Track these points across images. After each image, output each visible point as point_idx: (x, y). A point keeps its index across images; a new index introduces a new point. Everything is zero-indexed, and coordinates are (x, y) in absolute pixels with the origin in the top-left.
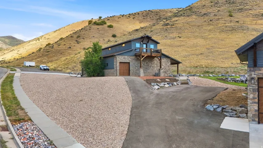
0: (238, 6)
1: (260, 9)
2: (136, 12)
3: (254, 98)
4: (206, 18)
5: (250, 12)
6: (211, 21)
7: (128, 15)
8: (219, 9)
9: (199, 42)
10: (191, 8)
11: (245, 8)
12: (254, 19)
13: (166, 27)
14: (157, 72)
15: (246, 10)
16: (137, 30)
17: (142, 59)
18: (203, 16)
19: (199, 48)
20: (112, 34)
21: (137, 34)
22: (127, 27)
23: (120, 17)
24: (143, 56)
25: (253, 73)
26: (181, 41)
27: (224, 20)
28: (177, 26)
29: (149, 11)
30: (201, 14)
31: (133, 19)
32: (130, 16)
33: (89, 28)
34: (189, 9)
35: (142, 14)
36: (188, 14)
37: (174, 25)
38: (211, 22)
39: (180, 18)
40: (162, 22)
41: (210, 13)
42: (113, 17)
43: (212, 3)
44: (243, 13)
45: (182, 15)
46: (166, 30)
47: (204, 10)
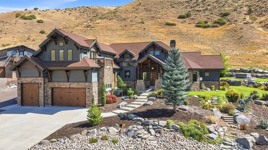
0: (152, 14)
1: (167, 19)
2: (73, 8)
4: (123, 23)
5: (159, 20)
6: (125, 26)
7: (64, 10)
8: (136, 15)
10: (116, 11)
11: (157, 16)
12: (159, 27)
13: (87, 28)
15: (157, 18)
18: (122, 20)
20: (41, 30)
22: (60, 23)
23: (54, 12)
27: (136, 26)
28: (96, 29)
29: (87, 7)
30: (121, 18)
31: (69, 14)
32: (66, 11)
33: (15, 22)
34: (114, 12)
35: (80, 10)
36: (111, 17)
37: (94, 27)
38: (125, 27)
39: (102, 21)
40: (86, 23)
41: (128, 18)
42: (46, 11)
43: (134, 8)
44: (153, 20)
45: (105, 17)
46: (85, 32)
47: (125, 15)
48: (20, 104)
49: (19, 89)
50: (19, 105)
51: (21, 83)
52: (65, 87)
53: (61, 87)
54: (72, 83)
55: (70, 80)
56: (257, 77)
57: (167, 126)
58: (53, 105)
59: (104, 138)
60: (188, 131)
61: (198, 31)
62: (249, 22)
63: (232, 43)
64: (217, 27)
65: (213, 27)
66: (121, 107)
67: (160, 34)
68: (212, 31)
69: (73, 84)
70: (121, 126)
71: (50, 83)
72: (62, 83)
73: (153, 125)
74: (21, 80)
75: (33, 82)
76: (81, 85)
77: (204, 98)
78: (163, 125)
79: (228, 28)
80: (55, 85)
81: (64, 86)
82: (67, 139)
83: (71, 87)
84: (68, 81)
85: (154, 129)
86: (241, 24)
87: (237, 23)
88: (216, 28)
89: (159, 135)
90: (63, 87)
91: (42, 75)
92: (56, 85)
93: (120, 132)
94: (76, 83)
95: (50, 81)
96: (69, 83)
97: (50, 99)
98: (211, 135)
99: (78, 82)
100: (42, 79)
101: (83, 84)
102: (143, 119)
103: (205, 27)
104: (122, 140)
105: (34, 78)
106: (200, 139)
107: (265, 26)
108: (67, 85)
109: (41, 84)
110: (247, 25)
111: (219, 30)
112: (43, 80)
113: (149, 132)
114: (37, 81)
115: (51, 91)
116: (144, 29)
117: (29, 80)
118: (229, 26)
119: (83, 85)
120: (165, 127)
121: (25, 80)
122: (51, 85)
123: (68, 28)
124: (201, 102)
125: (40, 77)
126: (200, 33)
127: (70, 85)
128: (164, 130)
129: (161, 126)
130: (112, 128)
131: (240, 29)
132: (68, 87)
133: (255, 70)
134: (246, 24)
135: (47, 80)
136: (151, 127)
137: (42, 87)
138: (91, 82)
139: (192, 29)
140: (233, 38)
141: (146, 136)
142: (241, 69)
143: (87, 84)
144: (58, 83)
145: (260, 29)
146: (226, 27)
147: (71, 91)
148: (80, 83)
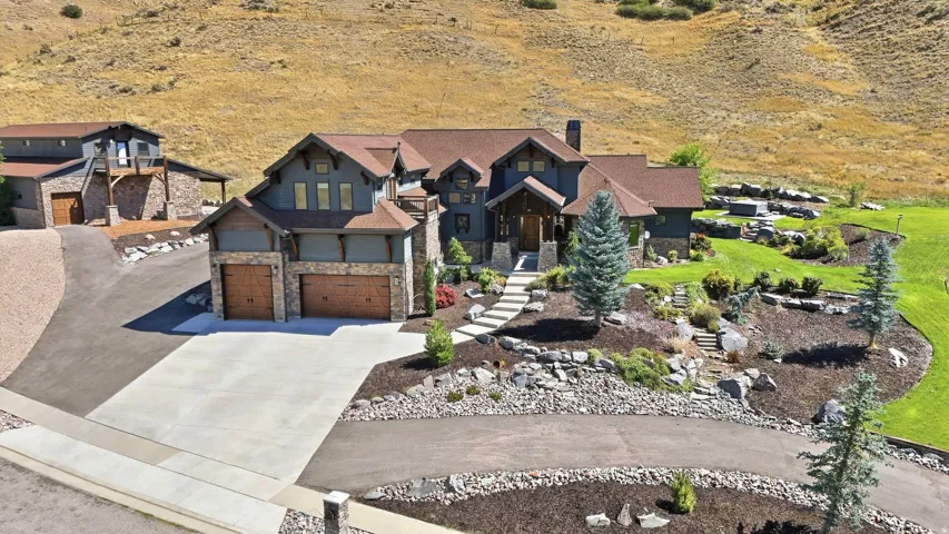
6: (388, 6)
9: (330, 91)
13: (253, 14)
14: (161, 209)
16: (153, 14)
17: (112, 185)
19: (322, 112)
20: (66, 5)
21: (150, 34)
24: (114, 178)
25: (215, 258)
26: (284, 79)
28: (288, 16)
37: (277, 11)
38: (387, 11)
46: (251, 28)
48: (222, 315)
49: (217, 279)
50: (220, 317)
51: (221, 265)
52: (335, 273)
53: (324, 272)
54: (353, 264)
55: (348, 257)
56: (782, 211)
57: (590, 362)
58: (304, 314)
59: (472, 391)
60: (631, 370)
61: (624, 34)
62: (781, 7)
63: (728, 83)
64: (685, 17)
65: (674, 17)
66: (473, 317)
67: (507, 41)
68: (672, 34)
69: (357, 266)
70: (497, 364)
71: (293, 263)
72: (328, 265)
73: (561, 361)
74: (219, 257)
75: (255, 262)
76: (380, 269)
77: (656, 291)
78: (582, 360)
79: (718, 26)
80: (309, 268)
81: (332, 270)
82: (402, 397)
83: (352, 274)
84: (344, 260)
85: (564, 369)
86: (758, 10)
87: (747, 6)
88: (682, 23)
89: (575, 381)
90: (329, 273)
91: (278, 246)
92: (312, 267)
93: (498, 377)
94: (365, 265)
95: (296, 258)
96: (346, 265)
97: (298, 302)
98: (674, 377)
99: (370, 262)
100: (280, 255)
101: (383, 266)
102: (538, 350)
103: (648, 17)
104: (508, 393)
105: (257, 254)
106: (654, 385)
107: (827, 21)
108: (342, 268)
109: (276, 268)
110: (775, 15)
111: (691, 30)
112: (281, 257)
113: (556, 376)
114: (265, 261)
115: (298, 284)
116: (454, 20)
117: (243, 257)
118: (724, 15)
119: (383, 270)
120: (585, 363)
121: (232, 258)
122: (299, 267)
123: (183, 9)
124: (649, 301)
125: (273, 250)
126: (630, 42)
128: (584, 370)
129: (578, 362)
130: (480, 369)
131: (754, 32)
132: (344, 273)
133: (778, 190)
134: (774, 11)
135: (287, 256)
136: (557, 364)
137: (281, 276)
138: (401, 261)
139: (608, 25)
140: (731, 62)
141: (550, 384)
142: (744, 185)
143: (392, 267)
144: (315, 264)
145: (813, 32)
146: (712, 19)
147: (350, 283)
148: (375, 265)
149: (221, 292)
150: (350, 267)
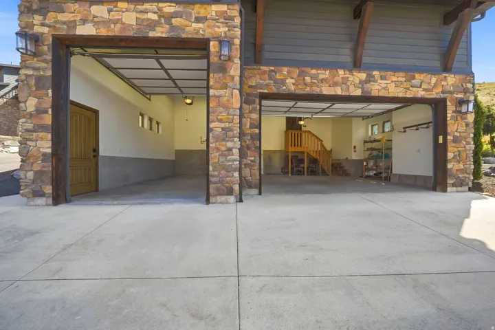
3: (40, 111)
25: (37, 19)
48: (48, 189)
49: (39, 79)
50: (38, 194)
51: (54, 37)
52: (338, 91)
53: (316, 90)
54: (376, 73)
55: (365, 60)
58: (262, 186)
69: (382, 78)
72: (325, 74)
75: (160, 32)
80: (283, 82)
81: (335, 84)
83: (374, 93)
84: (357, 65)
90: (326, 91)
94: (400, 77)
96: (363, 76)
99: (410, 71)
105: (169, 9)
108: (353, 82)
114: (193, 30)
119: (435, 85)
121: (90, 18)
127: (367, 81)
132: (358, 92)
143: (451, 80)
144: (296, 72)
148: (419, 77)
149: (48, 119)
150: (370, 79)
